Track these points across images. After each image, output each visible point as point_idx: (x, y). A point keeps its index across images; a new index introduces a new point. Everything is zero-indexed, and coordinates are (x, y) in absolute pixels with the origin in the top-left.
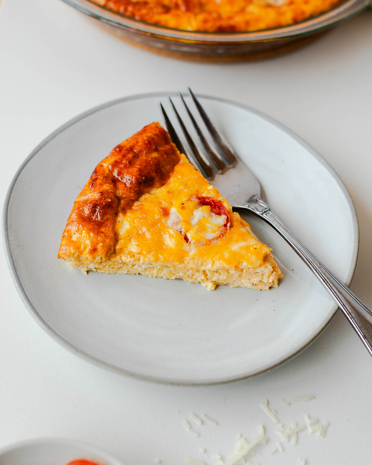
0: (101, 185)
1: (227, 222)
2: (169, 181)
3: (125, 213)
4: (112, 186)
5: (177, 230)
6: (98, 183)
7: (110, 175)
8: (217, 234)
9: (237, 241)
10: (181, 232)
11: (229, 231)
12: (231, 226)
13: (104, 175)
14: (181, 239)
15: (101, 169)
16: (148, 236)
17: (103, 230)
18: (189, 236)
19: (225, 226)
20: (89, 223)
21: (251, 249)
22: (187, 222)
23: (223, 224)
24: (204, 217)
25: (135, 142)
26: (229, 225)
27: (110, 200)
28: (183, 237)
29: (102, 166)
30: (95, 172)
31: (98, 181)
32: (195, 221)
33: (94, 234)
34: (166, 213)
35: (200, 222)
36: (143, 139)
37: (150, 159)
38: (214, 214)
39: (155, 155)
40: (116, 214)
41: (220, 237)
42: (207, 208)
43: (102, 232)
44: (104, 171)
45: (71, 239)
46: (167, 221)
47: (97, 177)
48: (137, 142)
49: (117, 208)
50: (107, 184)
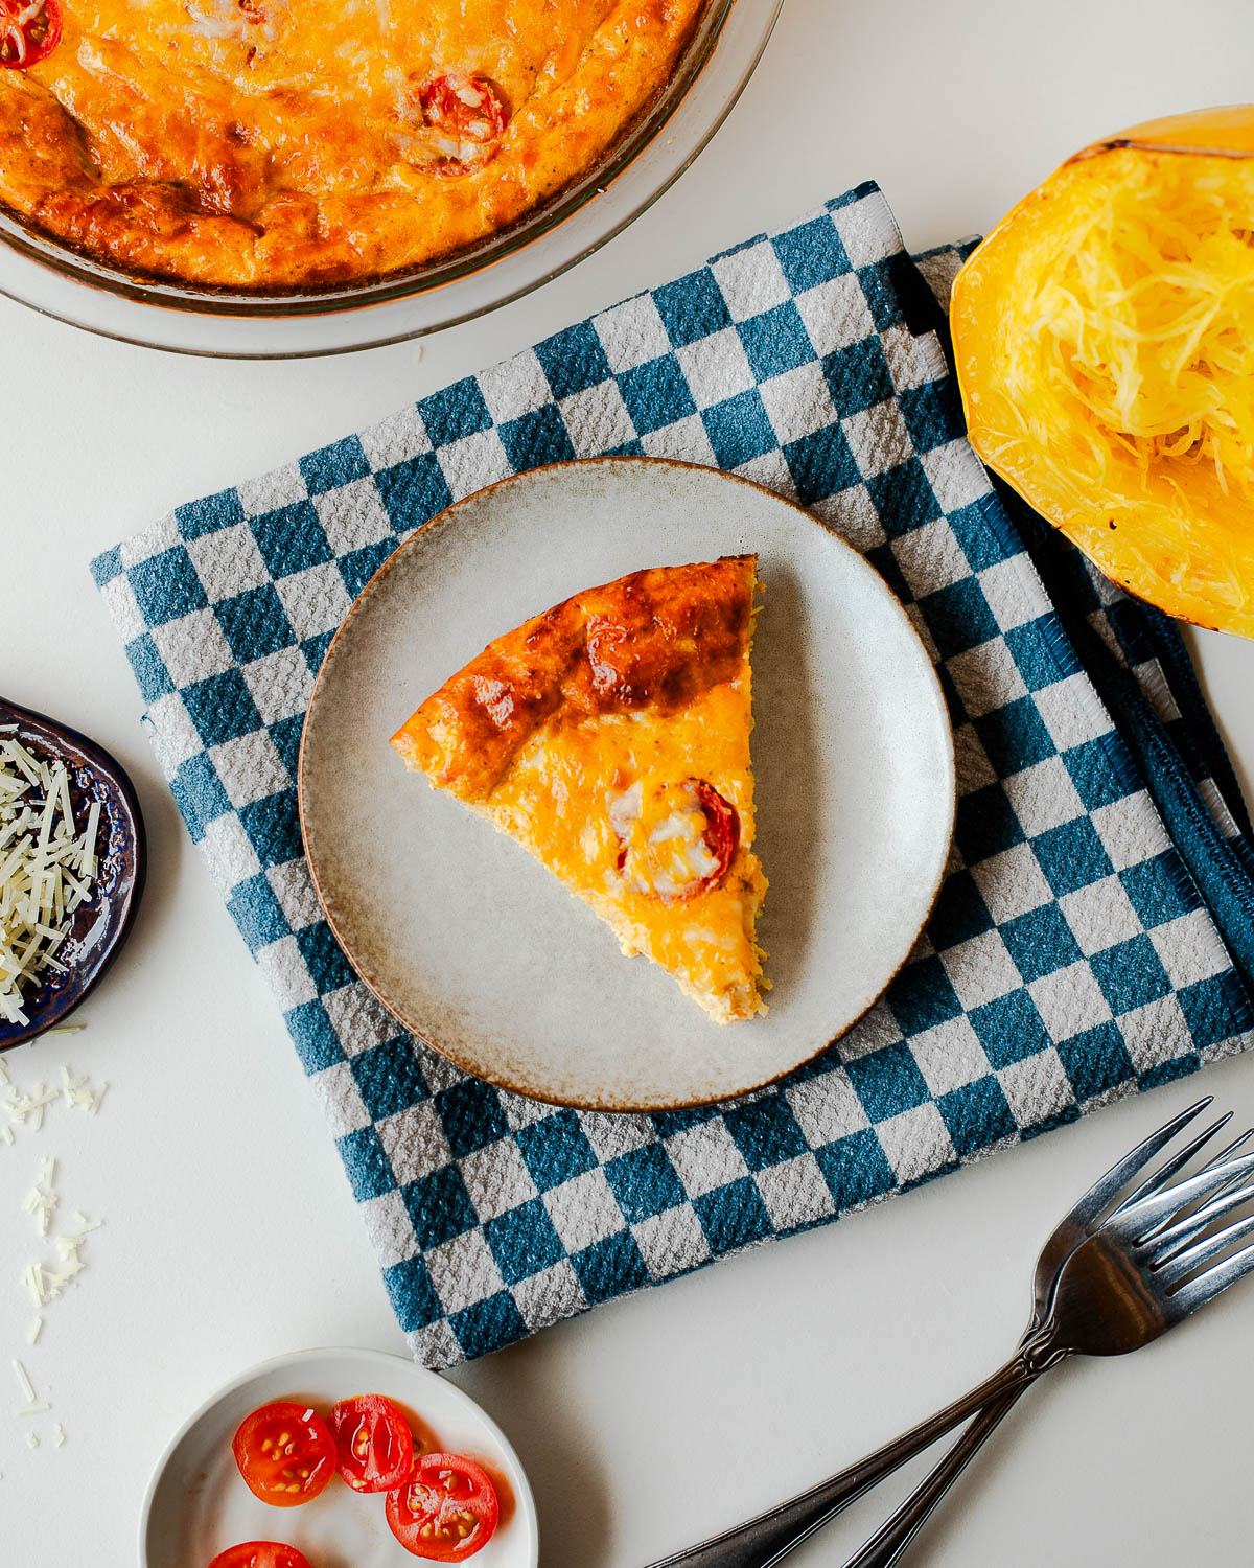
0: (546, 653)
1: (714, 876)
2: (679, 716)
3: (556, 729)
4: (563, 667)
5: (616, 835)
6: (542, 645)
7: (580, 639)
8: (679, 889)
9: (703, 924)
10: (621, 840)
11: (703, 896)
12: (720, 886)
13: (566, 631)
14: (612, 856)
15: (572, 615)
16: (561, 812)
17: (491, 746)
18: (629, 860)
19: (706, 881)
20: (475, 720)
21: (717, 956)
22: (645, 830)
23: (703, 875)
24: (682, 838)
25: (668, 598)
26: (712, 884)
27: (539, 697)
28: (617, 853)
29: (579, 607)
30: (558, 611)
31: (547, 642)
32: (659, 836)
33: (467, 749)
34: (623, 783)
35: (666, 846)
36: (689, 596)
37: (668, 654)
38: (702, 844)
39: (688, 645)
40: (538, 725)
41: (680, 897)
42: (698, 822)
43: (486, 752)
44: (572, 623)
45: (428, 726)
46: (613, 799)
47: (552, 628)
48: (672, 599)
49: (547, 715)
50: (557, 657)
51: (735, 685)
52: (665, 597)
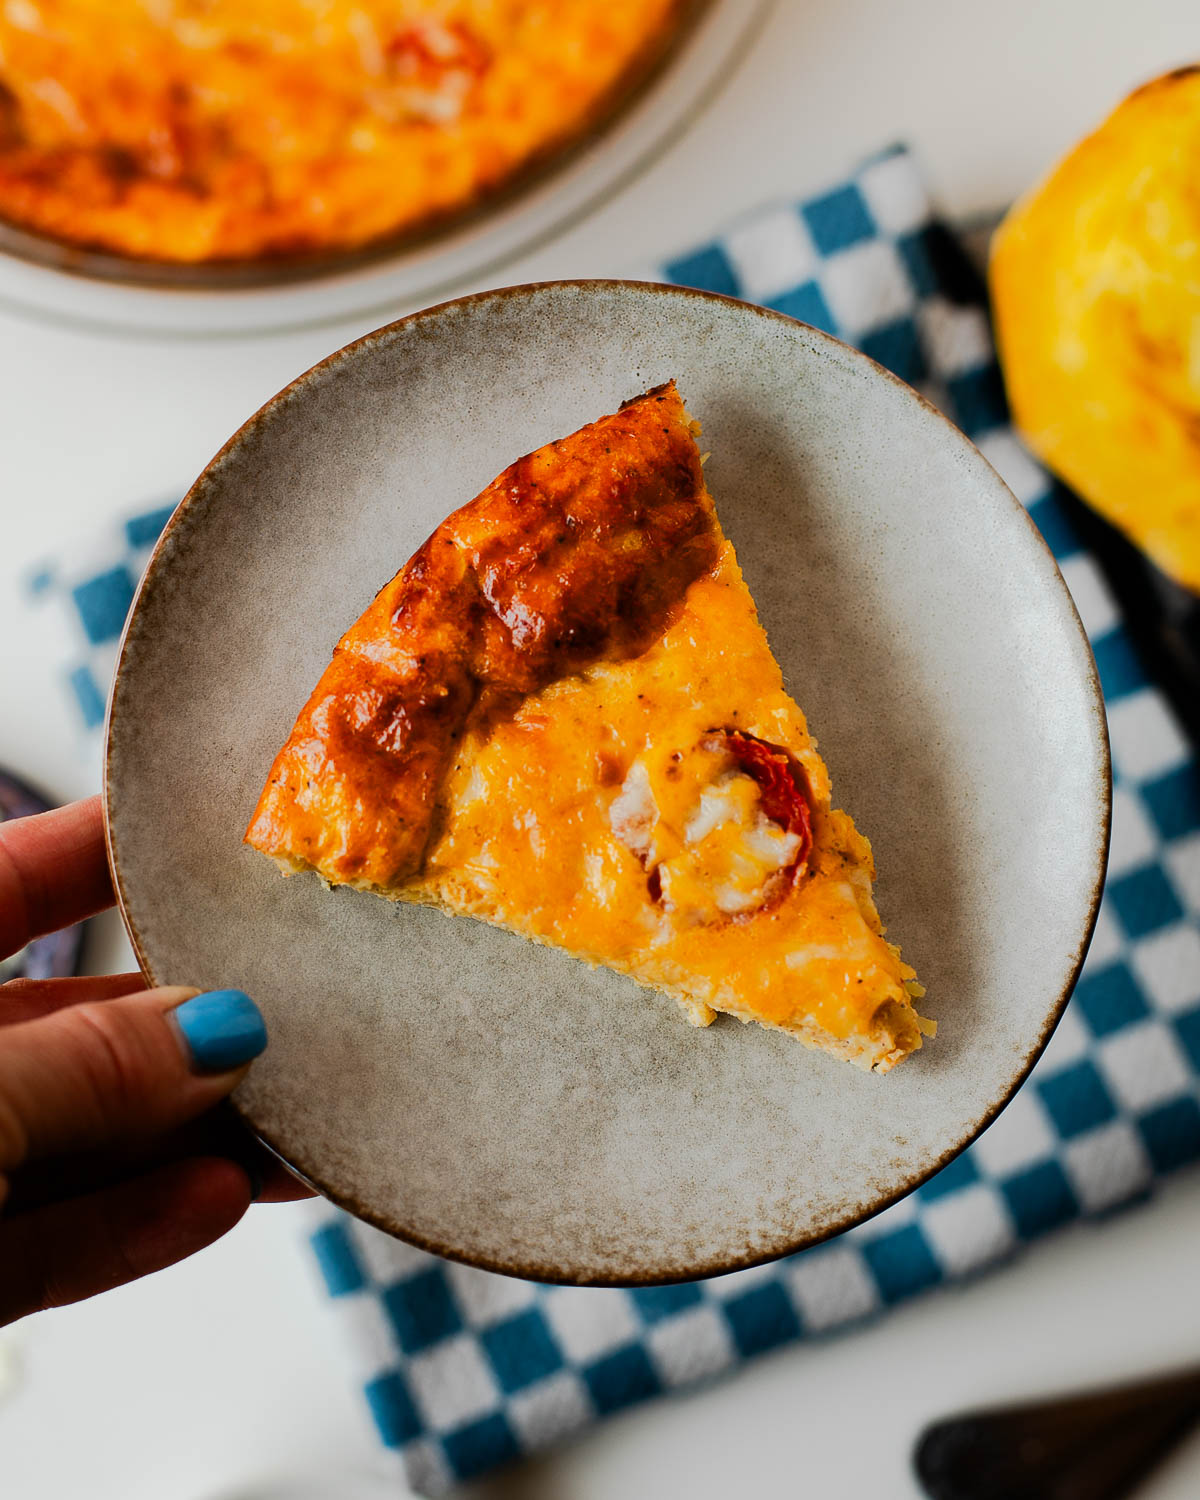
0: (430, 625)
1: (799, 861)
2: (655, 648)
3: (485, 731)
4: (463, 636)
5: (633, 852)
6: (420, 617)
7: (470, 588)
8: (756, 896)
9: (809, 935)
10: (643, 858)
11: (795, 894)
12: (811, 873)
13: (447, 584)
14: (639, 886)
15: (445, 557)
16: (538, 848)
17: (400, 792)
18: (665, 883)
19: (790, 871)
20: (361, 761)
21: (847, 978)
22: (673, 830)
23: (783, 862)
24: (731, 821)
25: (577, 482)
26: (801, 871)
27: (444, 693)
28: (644, 878)
29: (451, 543)
30: (421, 559)
31: (425, 608)
32: (695, 832)
33: (368, 807)
34: (613, 775)
35: (712, 839)
36: (606, 471)
37: (609, 562)
38: (764, 819)
39: (631, 542)
40: (457, 737)
41: (761, 908)
42: (744, 789)
43: (395, 803)
44: (451, 569)
45: (294, 797)
46: (609, 802)
47: (425, 586)
48: (584, 482)
49: (465, 715)
50: (449, 626)
51: (717, 573)
52: (572, 482)
